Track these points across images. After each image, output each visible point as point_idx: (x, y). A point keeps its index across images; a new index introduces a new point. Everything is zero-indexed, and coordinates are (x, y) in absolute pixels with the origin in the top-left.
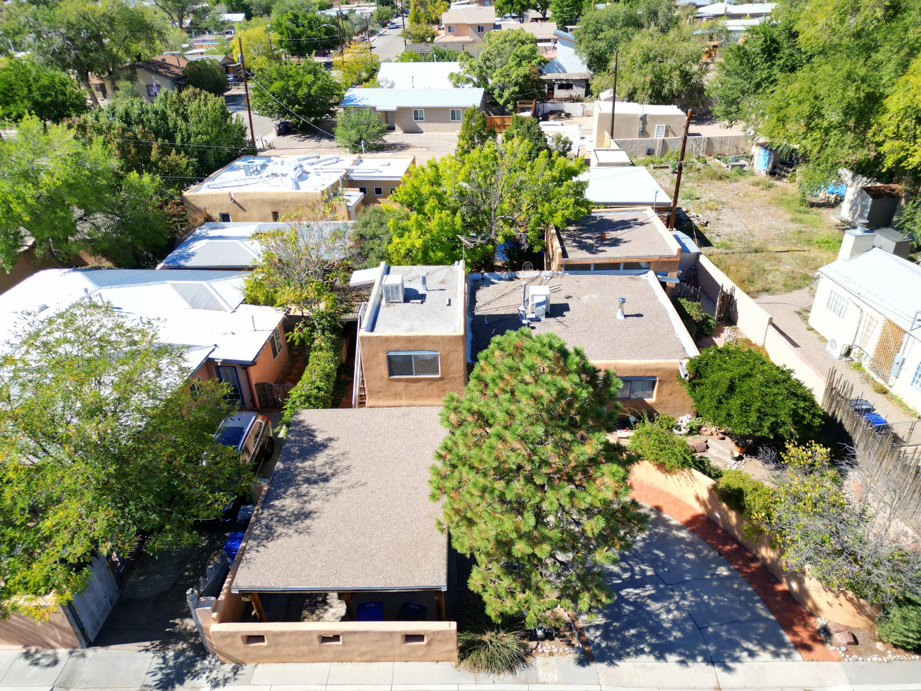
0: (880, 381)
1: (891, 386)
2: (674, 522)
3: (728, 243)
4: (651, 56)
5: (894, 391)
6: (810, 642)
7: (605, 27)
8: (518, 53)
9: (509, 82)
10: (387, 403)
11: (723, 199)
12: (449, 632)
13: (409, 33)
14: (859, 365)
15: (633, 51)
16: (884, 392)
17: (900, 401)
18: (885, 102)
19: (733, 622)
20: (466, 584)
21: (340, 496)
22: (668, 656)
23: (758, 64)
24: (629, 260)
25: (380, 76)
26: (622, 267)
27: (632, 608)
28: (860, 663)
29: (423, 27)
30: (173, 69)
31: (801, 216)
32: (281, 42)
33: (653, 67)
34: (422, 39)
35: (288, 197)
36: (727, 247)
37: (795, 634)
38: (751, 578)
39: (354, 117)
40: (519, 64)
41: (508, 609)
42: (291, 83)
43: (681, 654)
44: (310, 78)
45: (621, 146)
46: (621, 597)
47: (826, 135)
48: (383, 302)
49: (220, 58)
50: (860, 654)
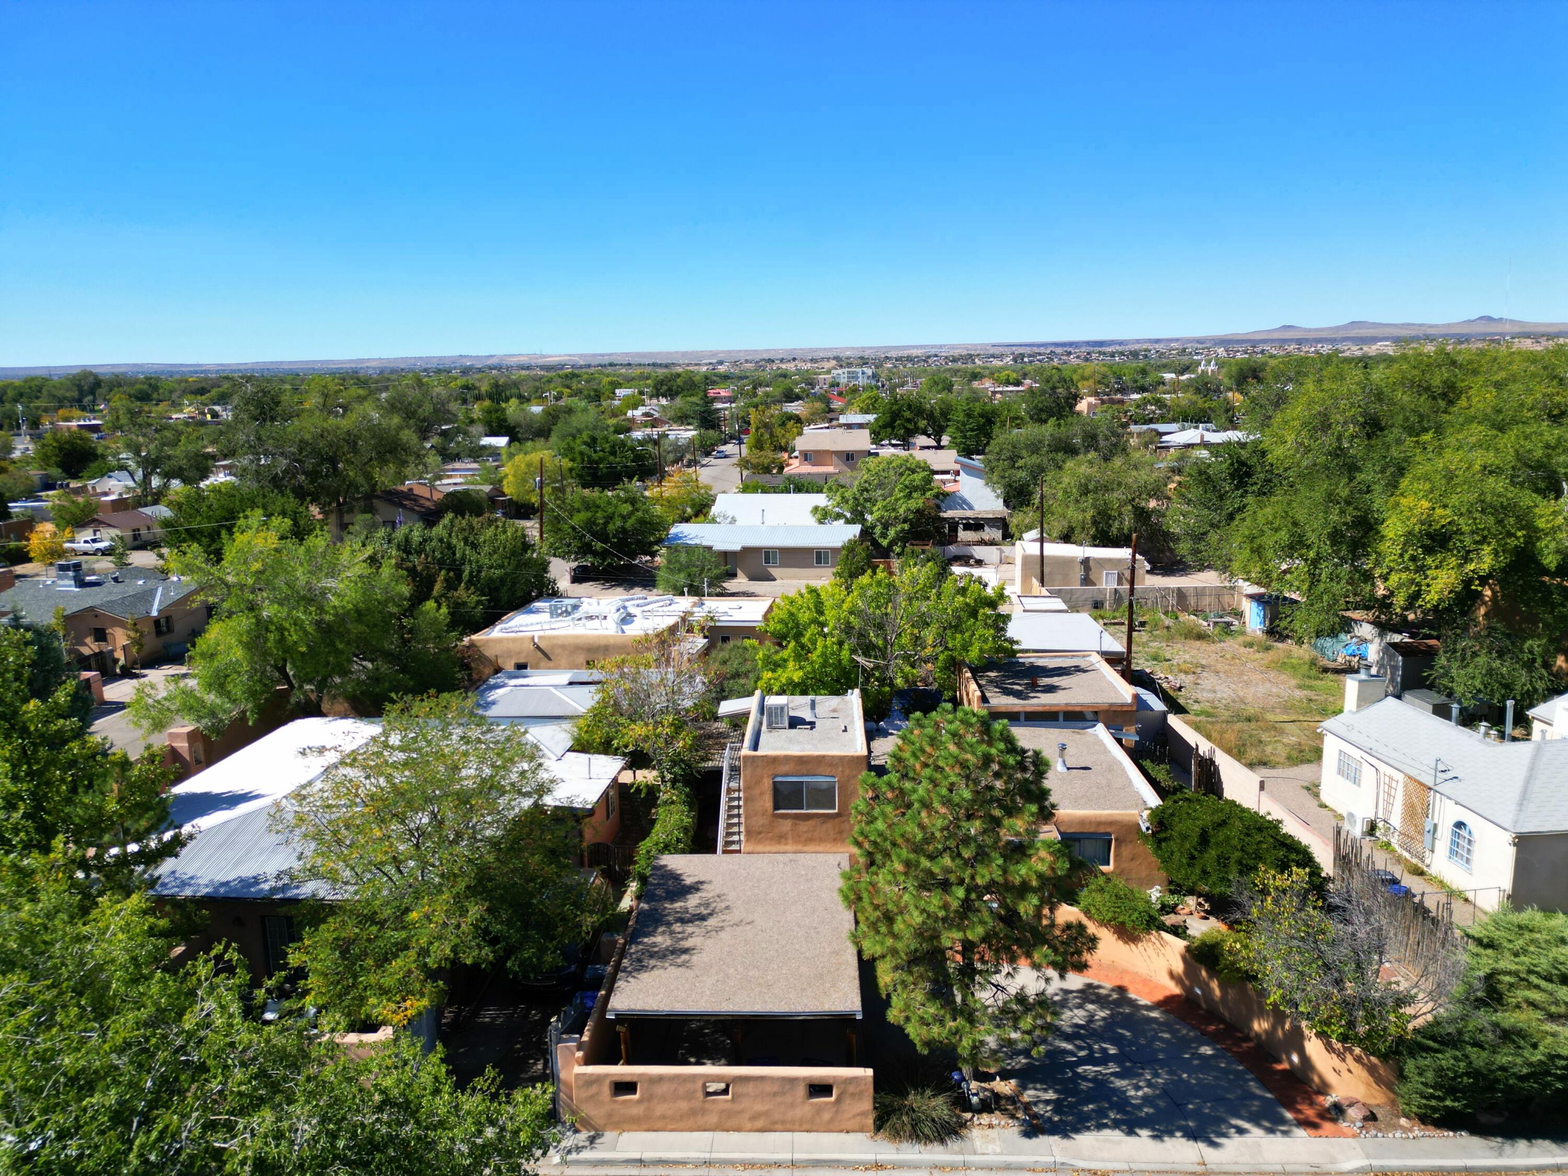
0: (1415, 861)
1: (1428, 866)
2: (1143, 1002)
3: (1211, 710)
4: (1091, 487)
5: (1433, 871)
6: (1317, 1120)
7: (1024, 453)
8: (907, 482)
9: (896, 518)
10: (768, 848)
11: (1204, 662)
12: (865, 1077)
13: (747, 462)
14: (1388, 844)
15: (1066, 480)
16: (1421, 873)
17: (1441, 882)
18: (1381, 528)
19: (1219, 1100)
20: (884, 1016)
21: (722, 935)
22: (1138, 1131)
23: (1227, 492)
24: (1070, 709)
25: (714, 510)
26: (1061, 717)
27: (1091, 1085)
28: (1380, 1140)
29: (768, 455)
30: (422, 501)
31: (1308, 682)
32: (571, 470)
33: (1095, 500)
34: (767, 470)
35: (612, 641)
36: (1208, 715)
37: (1299, 1111)
38: (1242, 1058)
39: (683, 557)
40: (909, 496)
41: (936, 1036)
42: (599, 515)
43: (1153, 1129)
44: (626, 508)
45: (1054, 594)
46: (1076, 1074)
47: (1316, 568)
48: (764, 728)
49: (487, 488)
50: (1380, 1130)
